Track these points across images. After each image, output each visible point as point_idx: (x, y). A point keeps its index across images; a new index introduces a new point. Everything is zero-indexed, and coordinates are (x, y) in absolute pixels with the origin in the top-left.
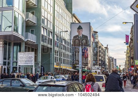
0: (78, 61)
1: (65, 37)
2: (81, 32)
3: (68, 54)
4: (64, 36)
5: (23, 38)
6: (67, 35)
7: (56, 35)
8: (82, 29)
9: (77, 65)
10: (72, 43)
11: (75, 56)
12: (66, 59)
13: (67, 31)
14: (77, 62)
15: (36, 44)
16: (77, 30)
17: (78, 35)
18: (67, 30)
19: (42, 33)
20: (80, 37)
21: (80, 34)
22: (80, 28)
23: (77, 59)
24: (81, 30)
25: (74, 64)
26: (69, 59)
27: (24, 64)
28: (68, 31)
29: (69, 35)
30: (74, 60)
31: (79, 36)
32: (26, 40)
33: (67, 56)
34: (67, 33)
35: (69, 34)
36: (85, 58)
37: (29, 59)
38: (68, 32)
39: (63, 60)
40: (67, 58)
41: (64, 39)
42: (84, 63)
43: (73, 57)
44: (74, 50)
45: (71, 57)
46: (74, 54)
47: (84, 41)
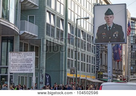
0: (106, 67)
1: (85, 28)
2: (110, 19)
4: (82, 26)
5: (17, 30)
6: (88, 24)
7: (70, 24)
9: (104, 74)
10: (96, 37)
11: (101, 58)
12: (86, 62)
13: (88, 18)
14: (104, 68)
15: (37, 38)
16: (104, 16)
17: (106, 24)
18: (88, 16)
19: (48, 21)
20: (110, 27)
21: (110, 23)
22: (109, 13)
23: (104, 64)
24: (111, 16)
25: (99, 72)
26: (90, 63)
27: (19, 70)
28: (90, 17)
29: (90, 25)
30: (100, 64)
31: (108, 26)
32: (22, 32)
33: (87, 59)
34: (88, 20)
35: (90, 22)
36: (116, 63)
37: (27, 63)
38: (90, 19)
39: (82, 65)
41: (82, 31)
42: (114, 70)
43: (98, 60)
44: (98, 49)
45: (94, 59)
46: (99, 56)
47: (116, 34)
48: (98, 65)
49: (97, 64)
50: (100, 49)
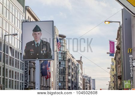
0: (34, 83)
1: (13, 44)
2: (38, 36)
3: (17, 71)
4: (10, 42)
6: (16, 40)
8: (40, 30)
10: (24, 54)
11: (30, 74)
12: (14, 79)
13: (17, 35)
14: (32, 85)
16: (32, 32)
17: (34, 41)
18: (16, 32)
20: (38, 44)
21: (37, 39)
22: (37, 29)
23: (32, 80)
24: (39, 32)
26: (18, 79)
28: (18, 33)
29: (18, 41)
30: (28, 81)
31: (36, 43)
33: (16, 76)
34: (16, 37)
35: (18, 39)
36: (45, 79)
38: (18, 35)
40: (16, 78)
41: (11, 48)
42: (43, 86)
43: (26, 76)
44: (27, 66)
45: (23, 76)
46: (27, 72)
47: (44, 51)
48: (27, 82)
49: (25, 81)
50: (28, 66)
